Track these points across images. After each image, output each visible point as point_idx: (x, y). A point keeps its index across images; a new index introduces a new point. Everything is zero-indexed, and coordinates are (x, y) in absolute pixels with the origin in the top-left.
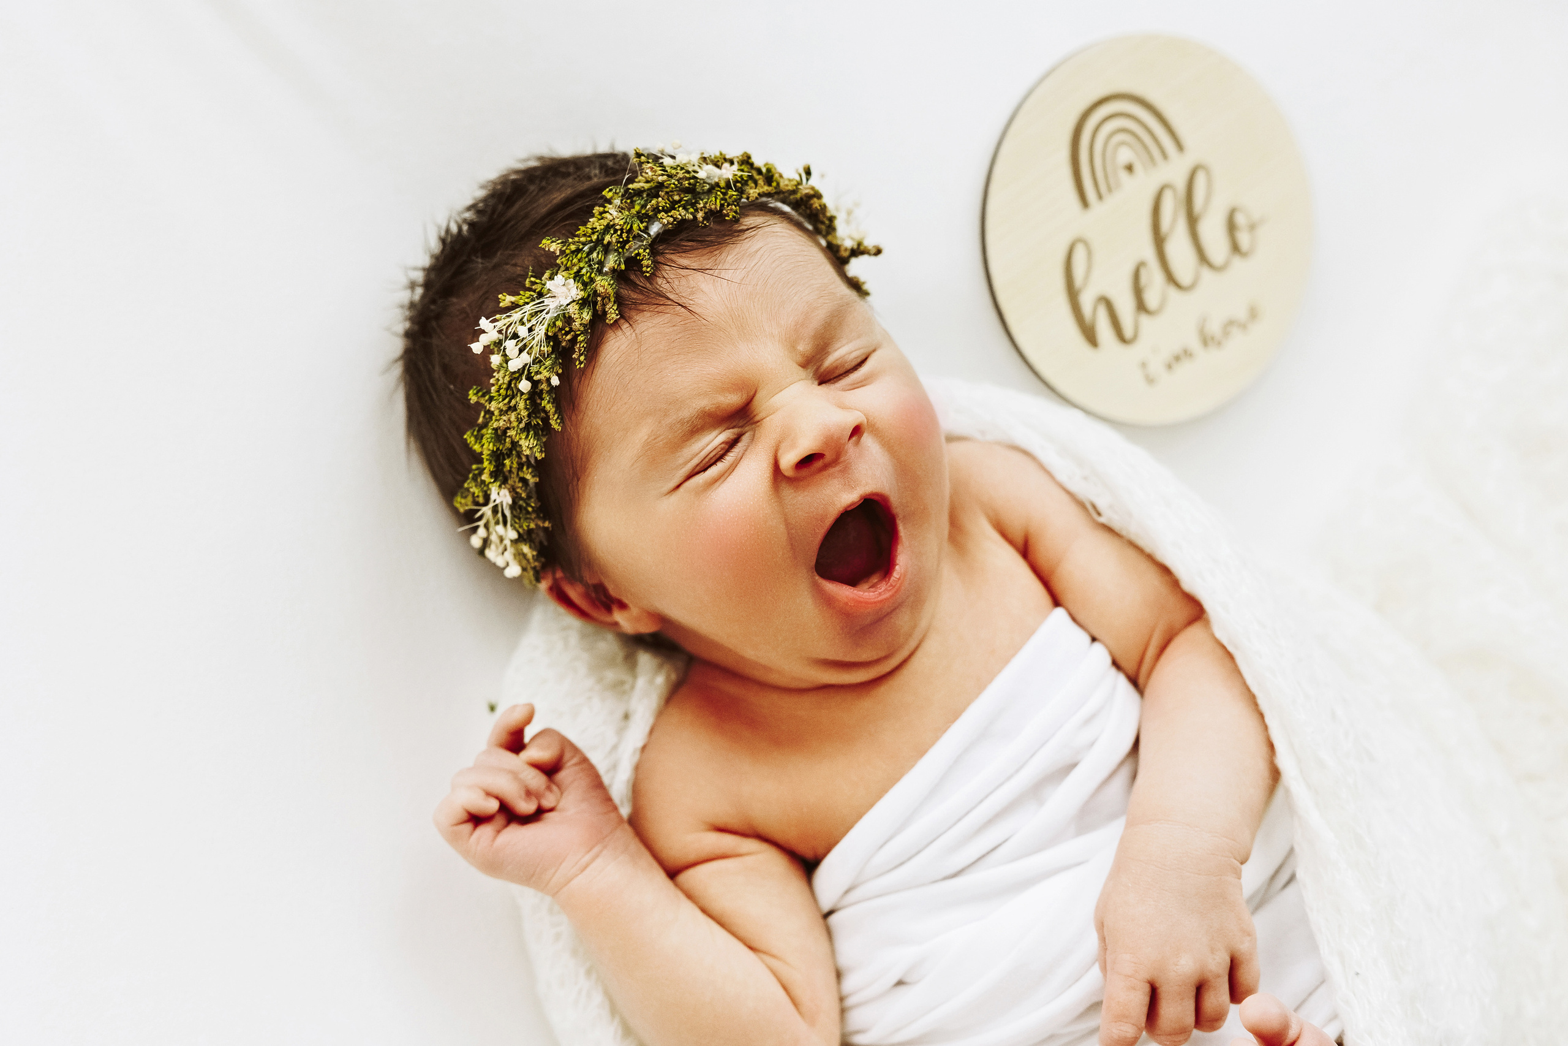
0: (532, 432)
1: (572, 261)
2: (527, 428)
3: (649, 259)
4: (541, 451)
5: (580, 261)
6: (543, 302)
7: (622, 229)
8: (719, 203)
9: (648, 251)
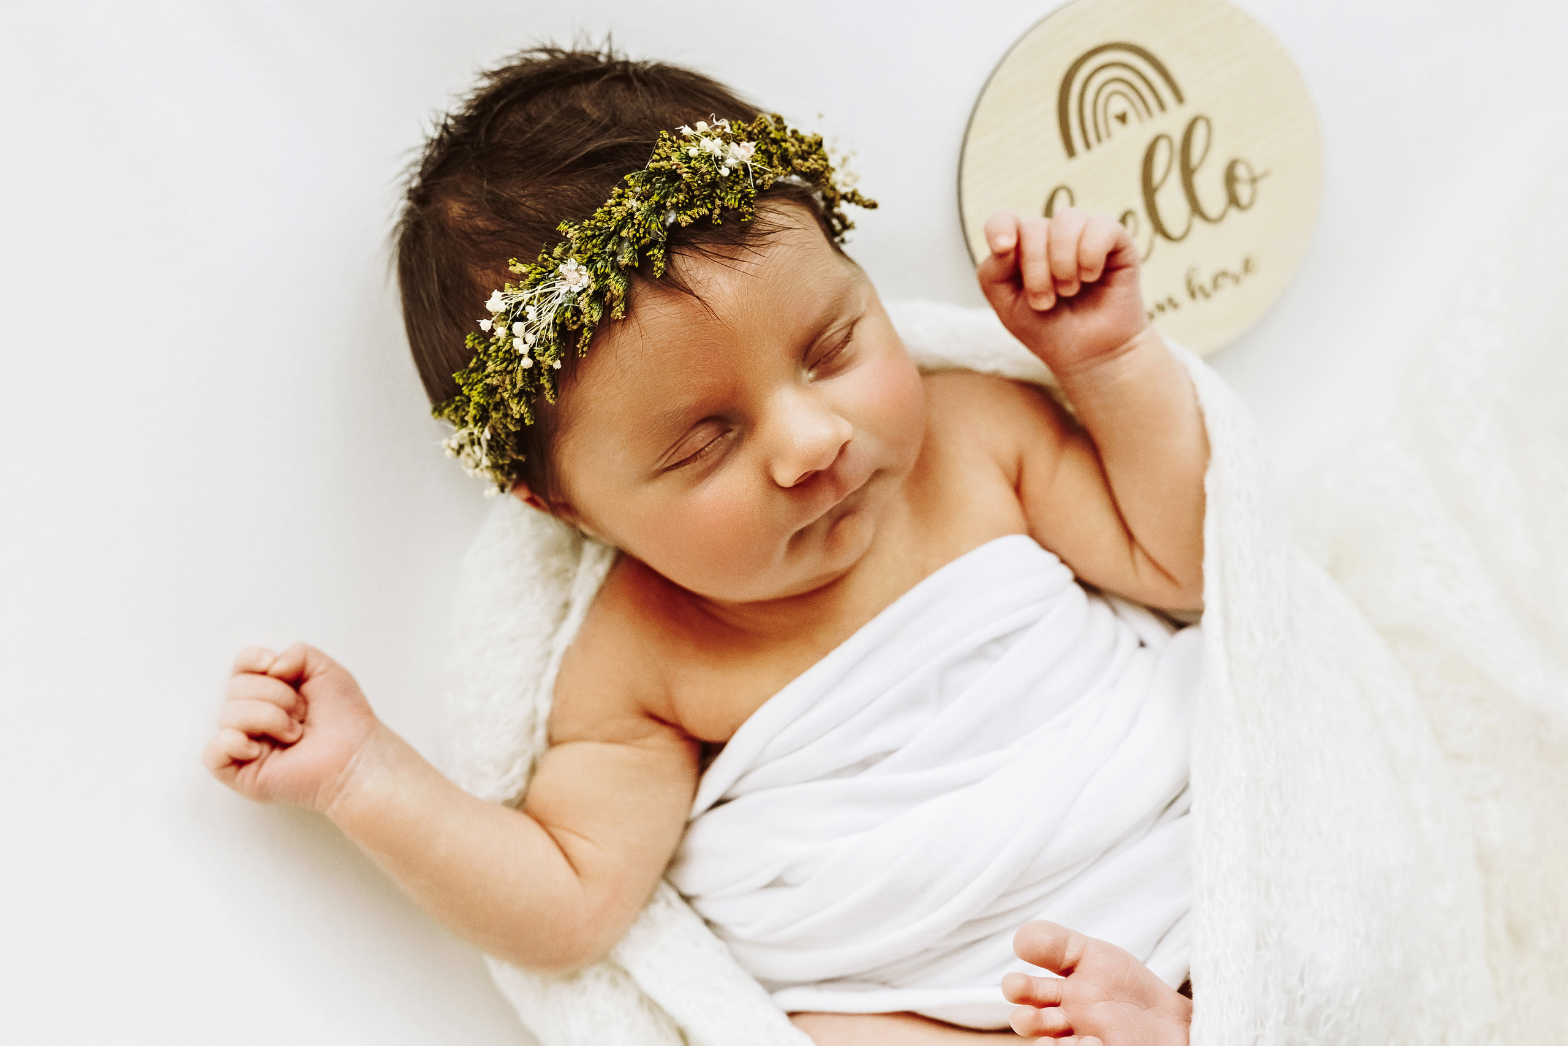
0: (524, 399)
1: (586, 246)
2: (521, 394)
4: (531, 419)
5: (594, 246)
7: (639, 224)
8: (737, 203)
9: (662, 251)
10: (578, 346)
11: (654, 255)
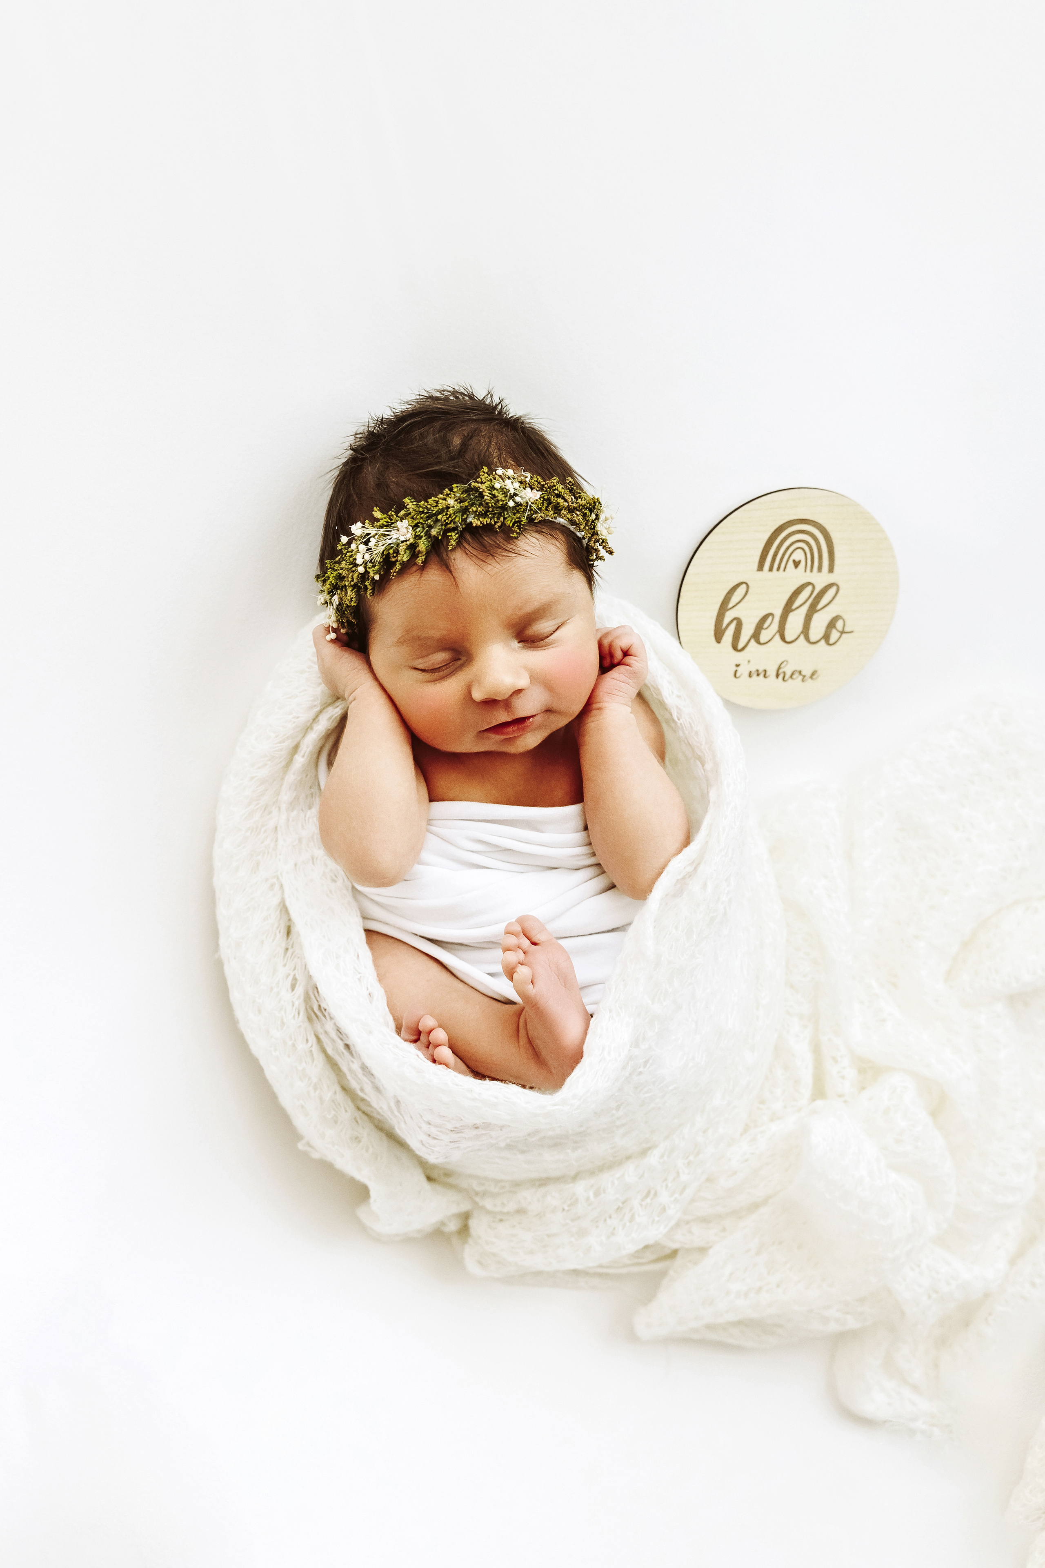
0: (355, 590)
2: (354, 586)
3: (454, 540)
8: (511, 524)
9: (457, 535)
10: (391, 571)
11: (451, 536)
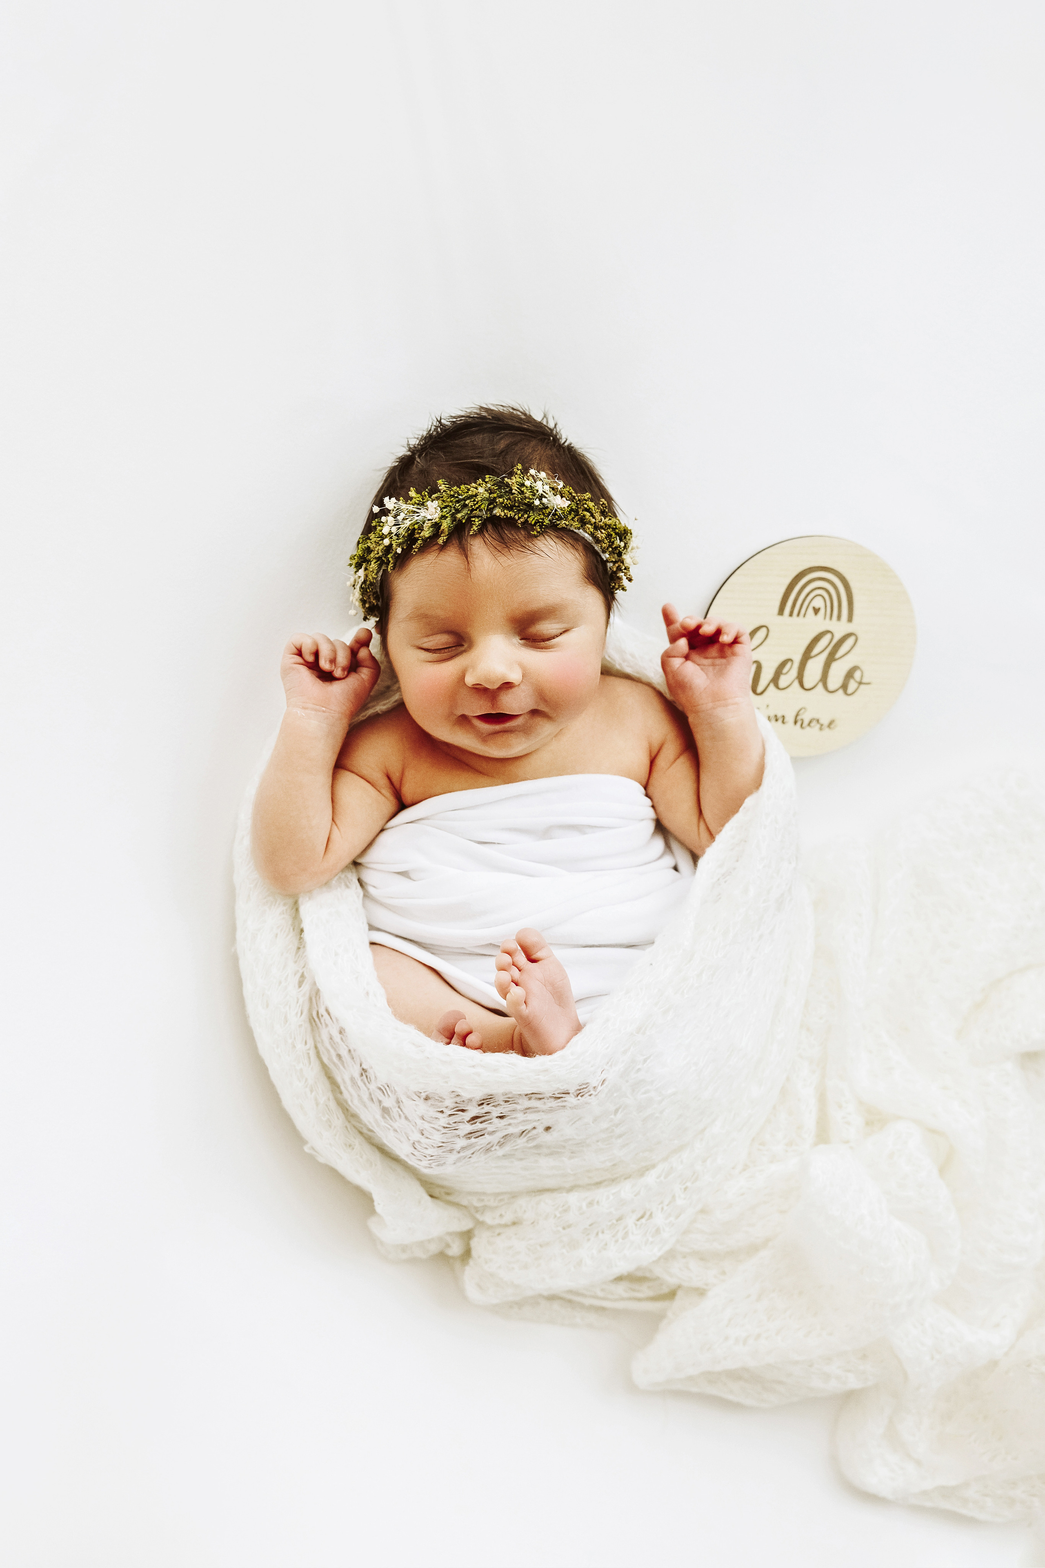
0: (379, 562)
1: (447, 499)
2: (378, 558)
3: (477, 527)
5: (451, 501)
6: (420, 509)
7: (478, 502)
9: (480, 522)
11: (474, 521)
